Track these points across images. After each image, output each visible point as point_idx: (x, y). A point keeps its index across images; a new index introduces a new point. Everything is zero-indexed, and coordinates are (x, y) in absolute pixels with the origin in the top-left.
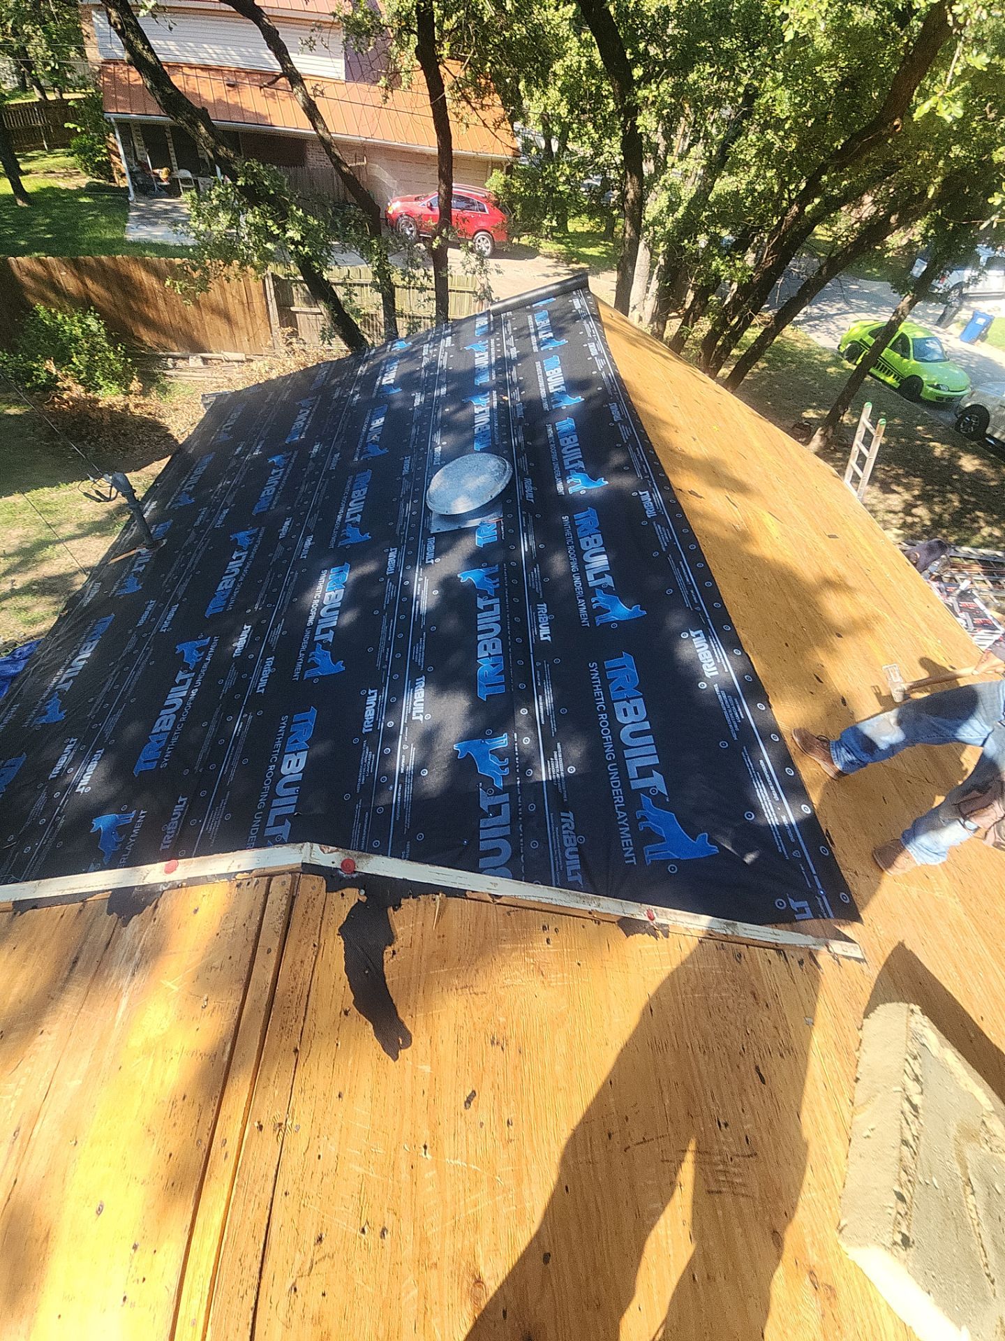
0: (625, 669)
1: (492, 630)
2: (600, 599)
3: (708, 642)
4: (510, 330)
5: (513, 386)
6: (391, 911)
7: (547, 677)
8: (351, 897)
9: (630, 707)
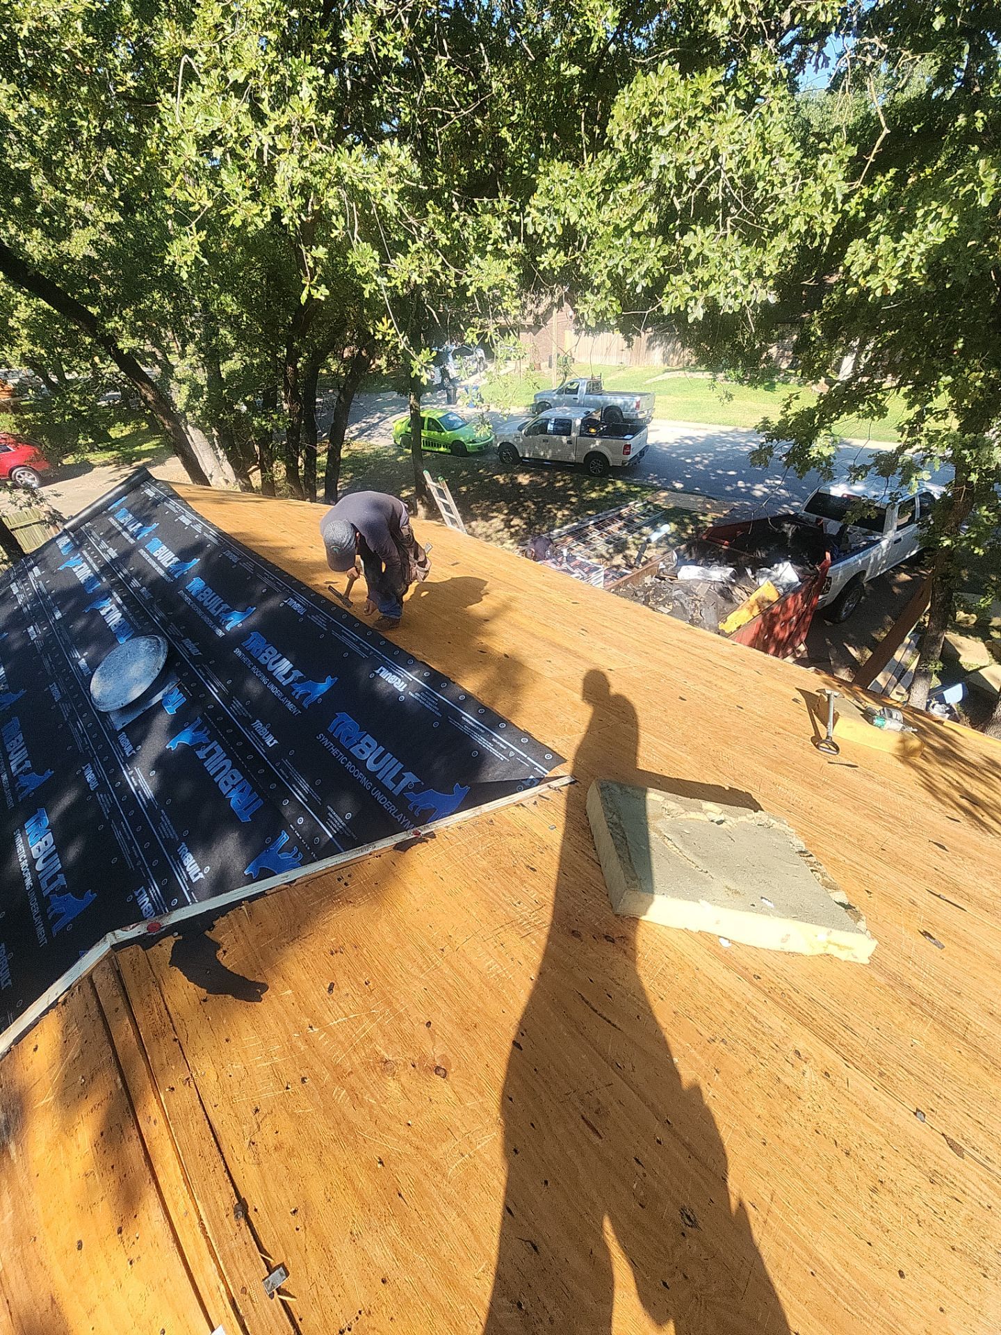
0: (344, 723)
1: (224, 767)
2: (300, 690)
3: (390, 671)
4: (96, 536)
6: (207, 933)
7: (292, 769)
8: (168, 943)
9: (362, 746)
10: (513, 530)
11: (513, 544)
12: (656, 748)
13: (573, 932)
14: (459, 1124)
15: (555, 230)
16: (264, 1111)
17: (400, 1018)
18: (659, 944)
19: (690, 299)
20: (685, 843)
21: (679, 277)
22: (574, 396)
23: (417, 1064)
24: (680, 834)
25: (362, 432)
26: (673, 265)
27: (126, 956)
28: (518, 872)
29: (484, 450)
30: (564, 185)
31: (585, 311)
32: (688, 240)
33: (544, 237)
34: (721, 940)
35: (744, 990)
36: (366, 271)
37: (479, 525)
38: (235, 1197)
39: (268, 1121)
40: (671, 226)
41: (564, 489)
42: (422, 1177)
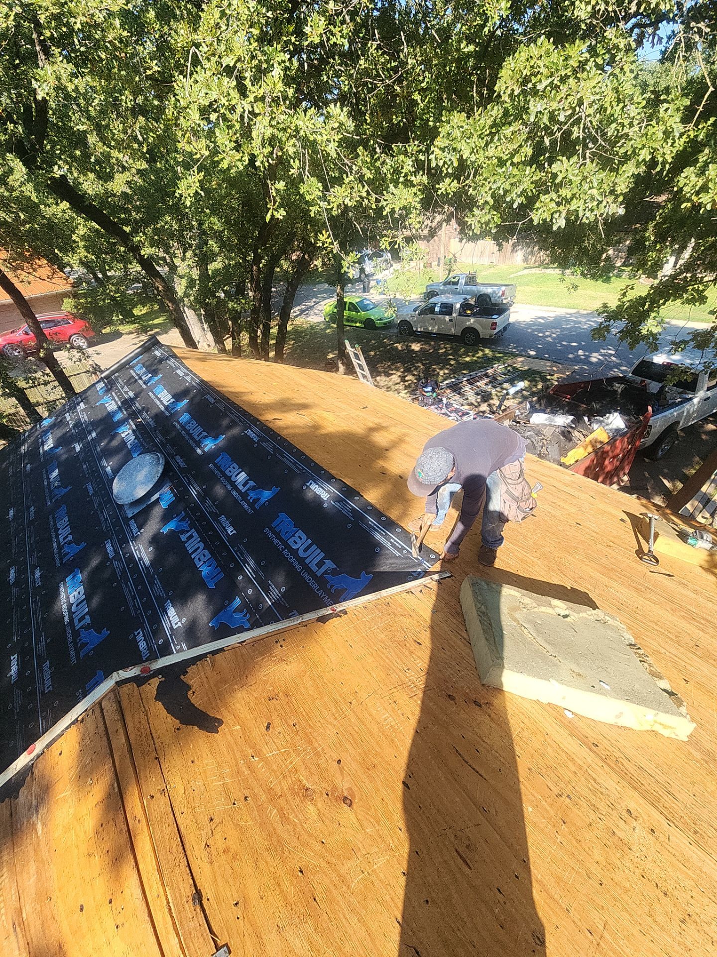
0: (284, 521)
1: (198, 548)
2: (252, 495)
4: (121, 383)
5: (140, 412)
6: (182, 677)
7: (245, 552)
8: (155, 682)
9: (296, 538)
10: (407, 384)
11: (406, 393)
12: (513, 553)
13: (449, 696)
14: (360, 846)
15: (452, 163)
16: (216, 820)
17: (318, 754)
18: (516, 711)
19: (556, 212)
20: (538, 632)
21: (547, 196)
22: (456, 287)
23: (330, 793)
24: (534, 623)
25: (302, 312)
26: (542, 187)
27: (126, 689)
28: (408, 645)
29: (388, 325)
30: (461, 129)
31: (473, 223)
32: (556, 167)
33: (444, 169)
34: (566, 712)
35: (583, 754)
36: (312, 198)
37: (382, 380)
38: (193, 888)
39: (219, 829)
40: (542, 158)
41: (446, 354)
42: (331, 887)
